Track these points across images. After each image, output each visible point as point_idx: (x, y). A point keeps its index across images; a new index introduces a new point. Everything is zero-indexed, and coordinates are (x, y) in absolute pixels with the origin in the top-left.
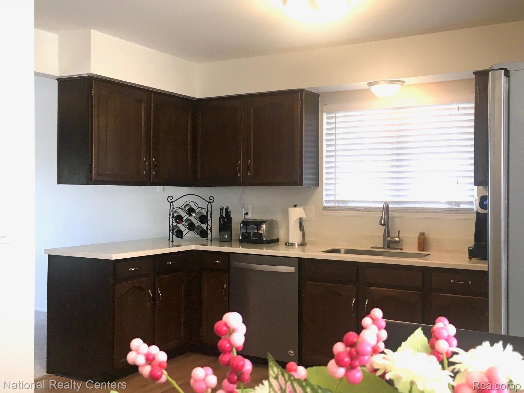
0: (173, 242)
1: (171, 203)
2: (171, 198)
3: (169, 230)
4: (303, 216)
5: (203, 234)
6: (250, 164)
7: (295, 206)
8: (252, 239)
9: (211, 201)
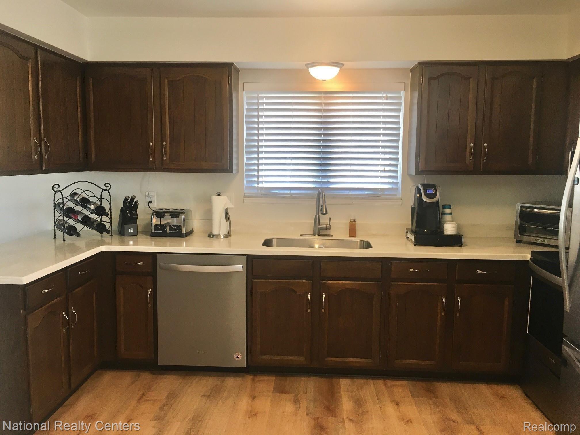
0: (65, 242)
1: (56, 192)
2: (57, 186)
3: (54, 225)
4: (230, 206)
5: (101, 228)
6: (166, 146)
7: (219, 195)
8: (168, 232)
9: (108, 188)
